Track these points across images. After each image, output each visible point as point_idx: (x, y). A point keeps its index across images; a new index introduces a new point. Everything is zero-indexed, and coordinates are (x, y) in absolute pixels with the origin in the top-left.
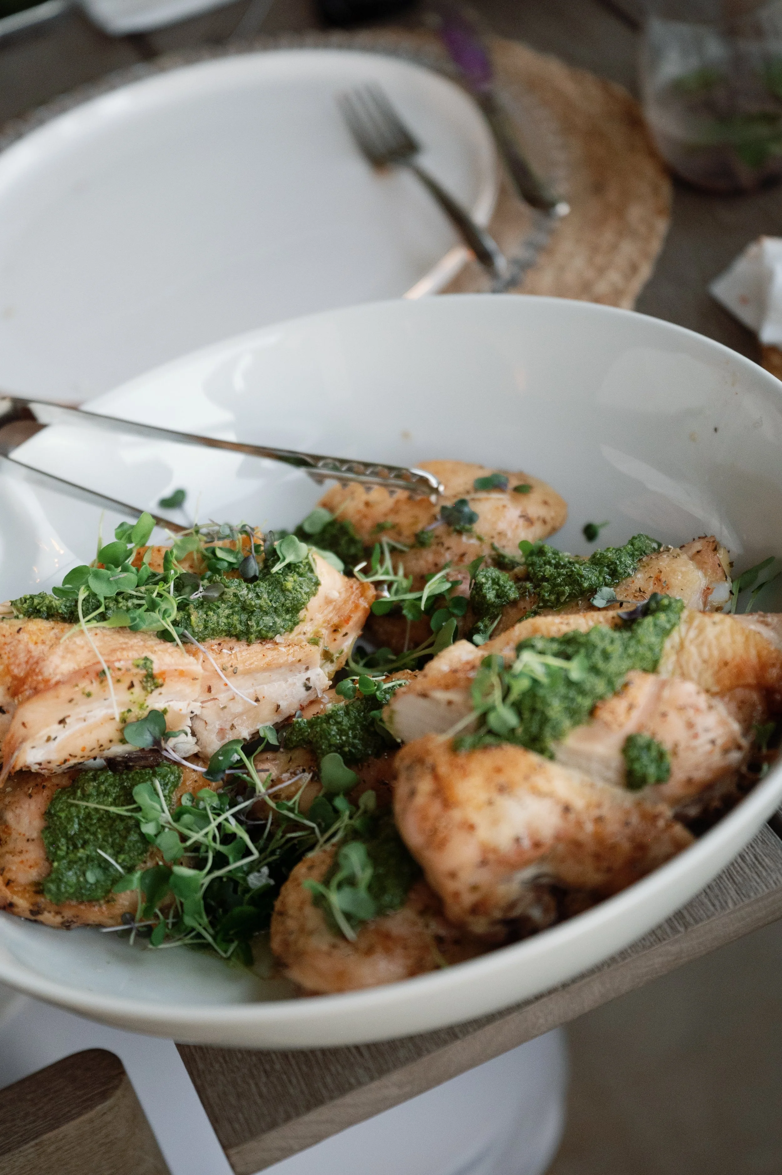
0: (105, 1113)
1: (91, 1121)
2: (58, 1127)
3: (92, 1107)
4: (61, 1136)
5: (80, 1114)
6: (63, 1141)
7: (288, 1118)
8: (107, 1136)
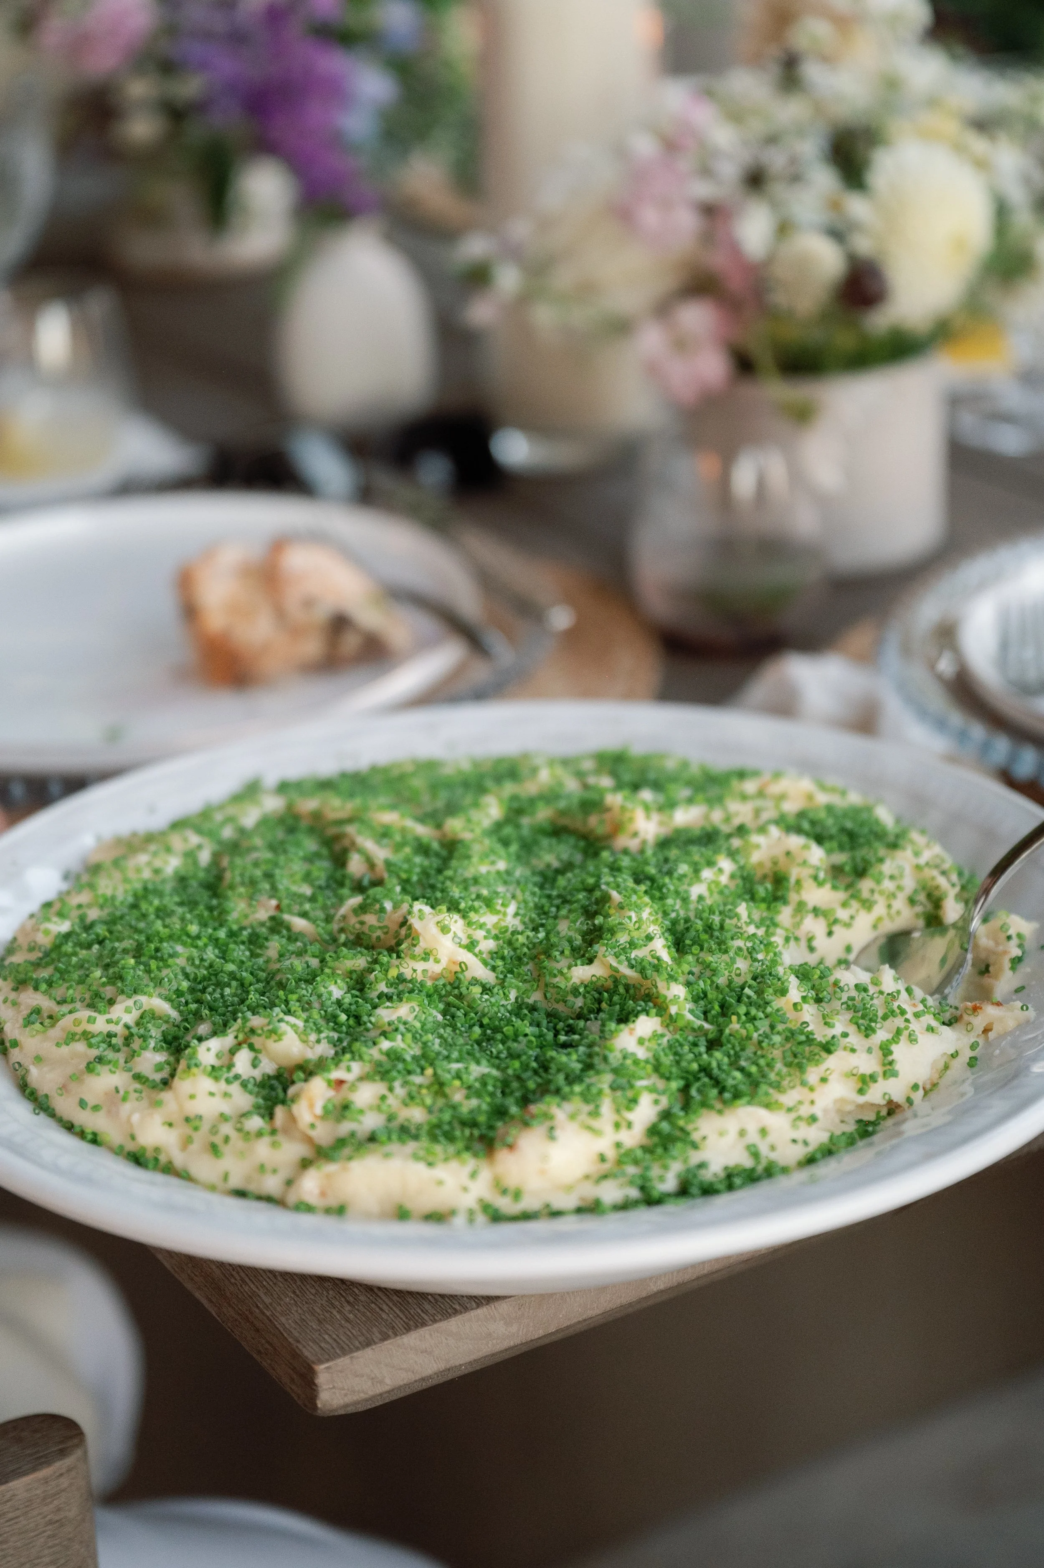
0: (61, 1475)
1: (46, 1481)
2: (6, 1482)
3: (48, 1463)
4: (8, 1495)
5: (34, 1469)
6: (9, 1504)
7: (385, 1337)
8: (59, 1510)
